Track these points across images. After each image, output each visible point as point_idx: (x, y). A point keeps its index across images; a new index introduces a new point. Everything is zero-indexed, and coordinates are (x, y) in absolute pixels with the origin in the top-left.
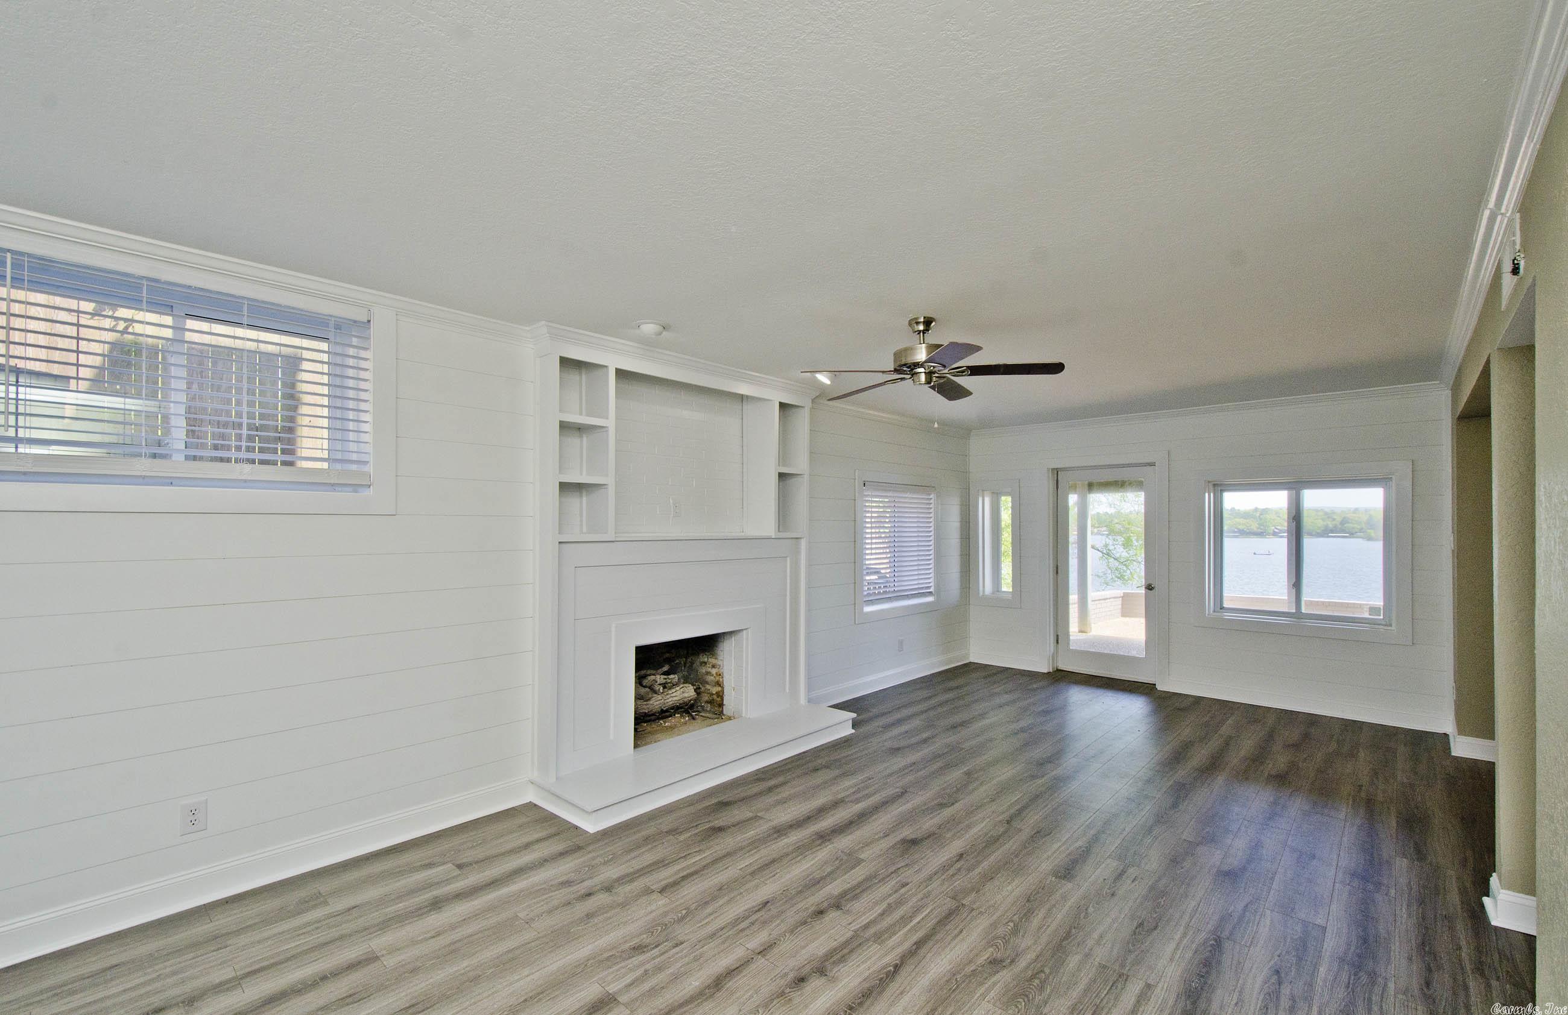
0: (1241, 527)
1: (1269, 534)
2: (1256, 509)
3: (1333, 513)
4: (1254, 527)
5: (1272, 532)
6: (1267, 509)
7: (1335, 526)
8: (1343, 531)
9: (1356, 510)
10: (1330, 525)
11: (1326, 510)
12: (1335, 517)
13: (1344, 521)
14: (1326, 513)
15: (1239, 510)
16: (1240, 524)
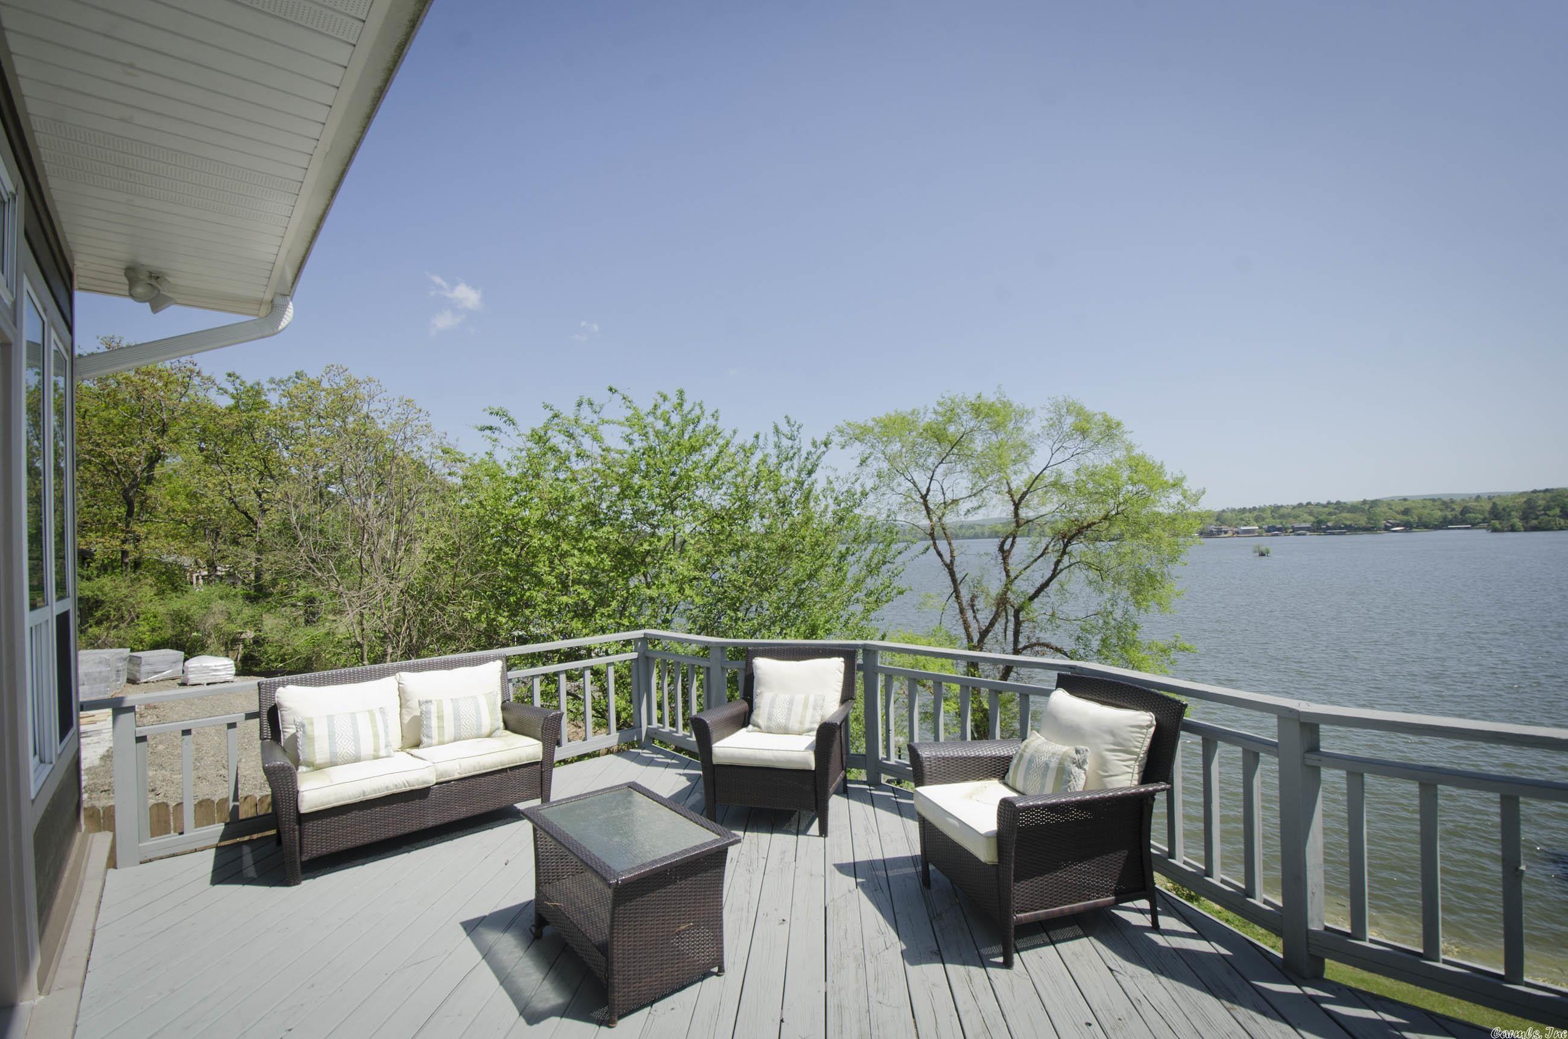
0: (1348, 523)
1: (1379, 529)
2: (1365, 502)
3: (1452, 501)
4: (1363, 521)
5: (1383, 526)
6: (1377, 500)
7: (1455, 517)
8: (1464, 522)
9: (1478, 498)
10: (1449, 515)
11: (1446, 499)
12: (1455, 507)
13: (1465, 511)
14: (1444, 503)
15: (1345, 503)
16: (1346, 519)
